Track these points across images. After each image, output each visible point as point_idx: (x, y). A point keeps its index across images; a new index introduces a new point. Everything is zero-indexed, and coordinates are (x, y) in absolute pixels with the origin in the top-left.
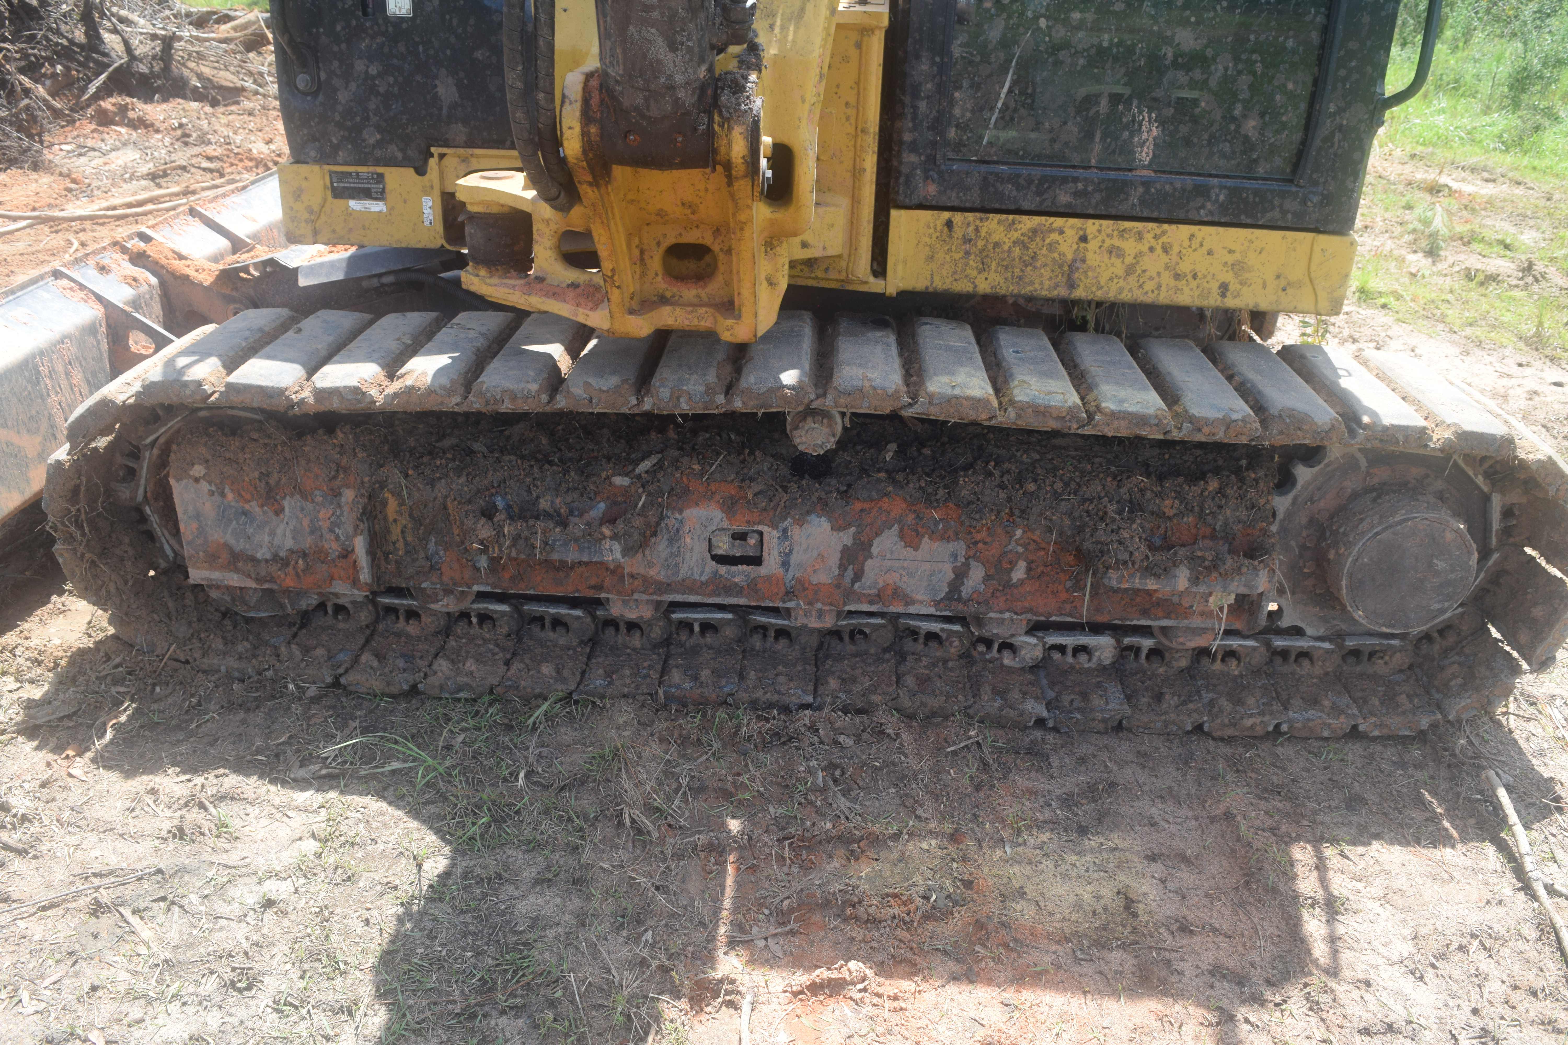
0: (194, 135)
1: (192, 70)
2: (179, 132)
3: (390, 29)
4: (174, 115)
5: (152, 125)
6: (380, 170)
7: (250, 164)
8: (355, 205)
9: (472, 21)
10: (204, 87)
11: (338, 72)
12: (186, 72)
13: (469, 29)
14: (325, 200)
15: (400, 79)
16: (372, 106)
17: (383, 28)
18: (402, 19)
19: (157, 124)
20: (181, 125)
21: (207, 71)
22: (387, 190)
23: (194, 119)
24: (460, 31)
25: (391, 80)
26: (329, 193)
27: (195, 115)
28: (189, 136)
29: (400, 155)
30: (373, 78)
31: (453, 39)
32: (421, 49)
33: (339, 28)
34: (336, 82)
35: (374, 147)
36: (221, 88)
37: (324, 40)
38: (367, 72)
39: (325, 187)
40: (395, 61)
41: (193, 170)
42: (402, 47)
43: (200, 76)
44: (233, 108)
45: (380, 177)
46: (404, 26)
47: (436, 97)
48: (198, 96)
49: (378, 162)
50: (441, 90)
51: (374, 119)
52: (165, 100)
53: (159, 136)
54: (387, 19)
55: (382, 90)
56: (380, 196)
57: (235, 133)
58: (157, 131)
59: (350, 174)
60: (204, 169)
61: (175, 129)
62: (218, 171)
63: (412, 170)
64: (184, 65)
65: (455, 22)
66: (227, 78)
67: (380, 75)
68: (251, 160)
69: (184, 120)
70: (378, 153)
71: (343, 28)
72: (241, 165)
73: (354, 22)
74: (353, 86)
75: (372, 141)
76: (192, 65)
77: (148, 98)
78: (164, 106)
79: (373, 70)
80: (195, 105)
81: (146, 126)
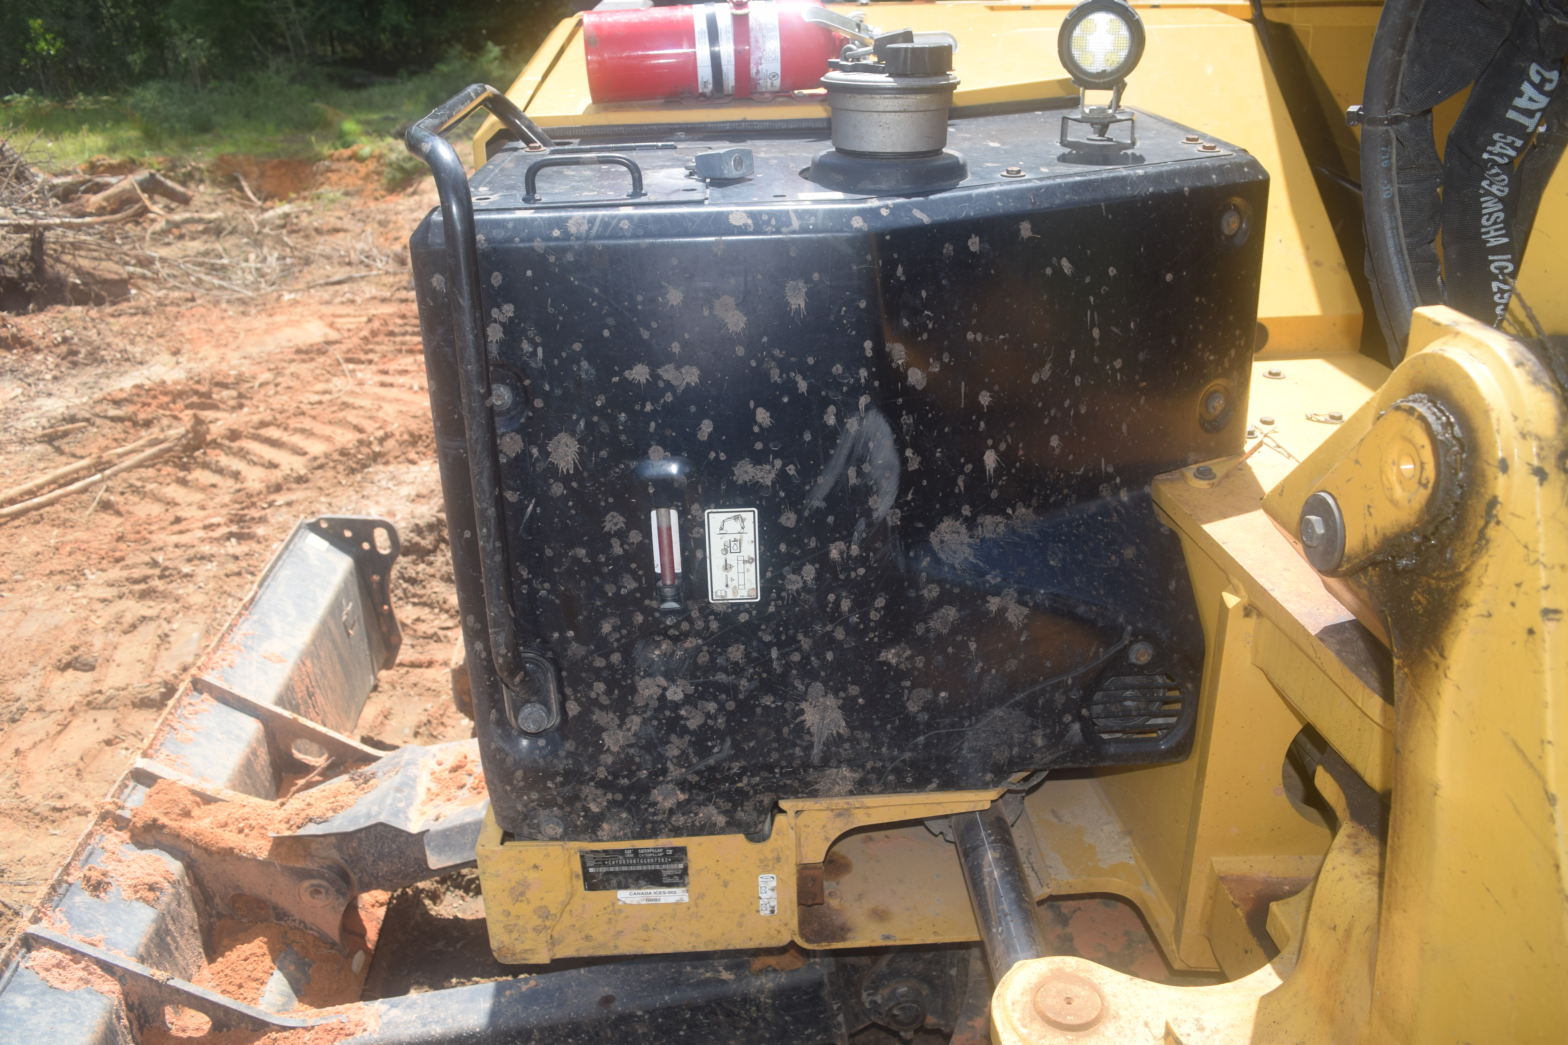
0: (83, 351)
1: (68, 265)
2: (64, 349)
3: (714, 625)
4: (55, 327)
5: (30, 343)
6: (678, 842)
7: (166, 399)
8: (624, 896)
9: (880, 602)
10: (84, 284)
11: (604, 699)
12: (60, 268)
13: (874, 616)
14: (572, 895)
15: (731, 705)
16: (672, 751)
17: (700, 624)
18: (737, 607)
19: (36, 342)
20: (65, 340)
21: (85, 264)
22: (690, 872)
23: (80, 329)
24: (855, 619)
25: (712, 707)
26: (580, 883)
27: (81, 324)
28: (75, 353)
29: (721, 820)
30: (676, 706)
31: (840, 634)
32: (774, 653)
33: (606, 627)
34: (599, 717)
35: (671, 812)
36: (105, 282)
37: (576, 650)
38: (662, 698)
39: (573, 875)
40: (721, 677)
41: (98, 421)
42: (736, 652)
43: (79, 271)
44: (124, 306)
45: (680, 853)
46: (743, 617)
47: (800, 730)
48: (81, 297)
49: (677, 832)
50: (811, 717)
51: (675, 772)
52: (40, 309)
53: (39, 357)
54: (707, 610)
55: (693, 724)
56: (680, 879)
57: (132, 343)
58: (37, 350)
59: (622, 852)
60: (113, 419)
61: (57, 345)
62: (129, 419)
63: (741, 837)
64: (58, 260)
65: (845, 605)
66: (110, 269)
67: (688, 700)
68: (165, 393)
69: (68, 333)
70: (679, 820)
71: (615, 629)
72: (155, 403)
73: (639, 618)
74: (634, 722)
75: (668, 804)
76: (67, 258)
77: (21, 311)
78: (42, 317)
79: (675, 694)
80: (77, 310)
81: (23, 345)
